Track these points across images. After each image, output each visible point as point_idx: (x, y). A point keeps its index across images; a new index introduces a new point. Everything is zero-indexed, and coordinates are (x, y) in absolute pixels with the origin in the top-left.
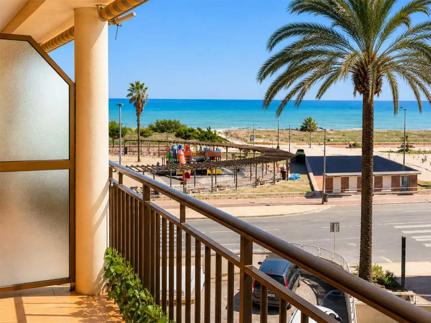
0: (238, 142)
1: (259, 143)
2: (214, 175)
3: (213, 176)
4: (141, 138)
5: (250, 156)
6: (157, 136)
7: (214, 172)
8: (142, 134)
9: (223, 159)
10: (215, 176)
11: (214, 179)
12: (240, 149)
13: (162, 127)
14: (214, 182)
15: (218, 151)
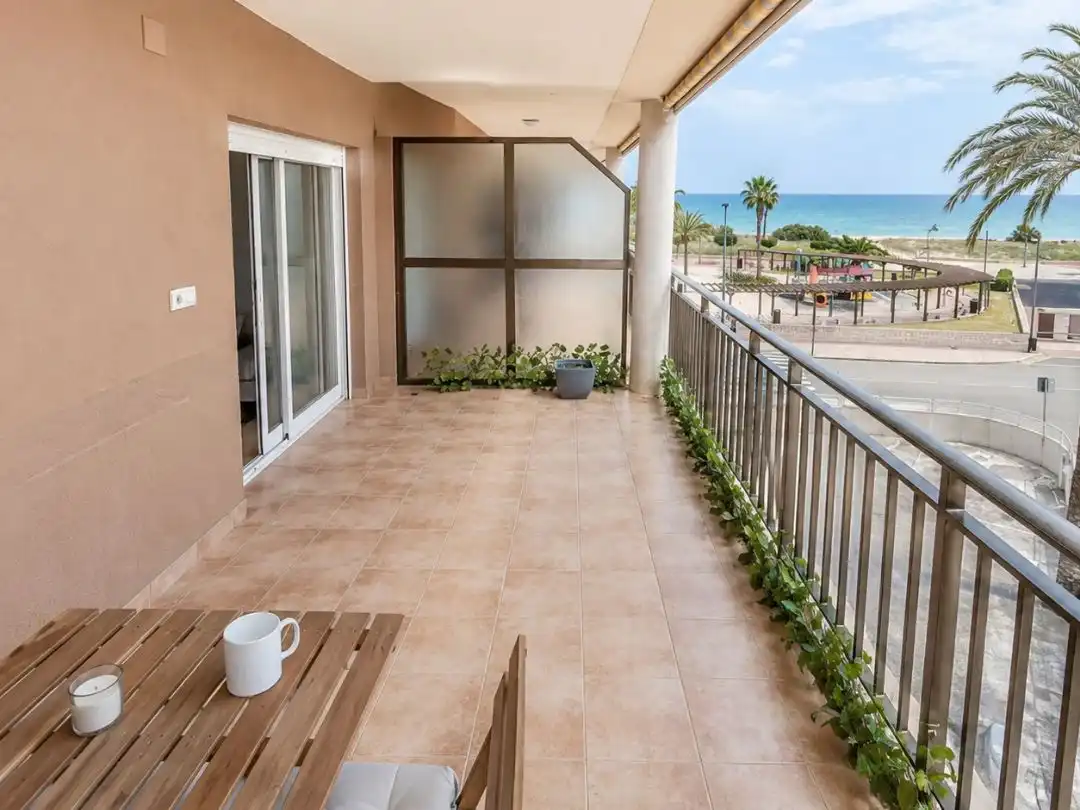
0: (904, 256)
1: (938, 258)
2: (859, 300)
4: (763, 248)
5: (919, 276)
6: (781, 245)
7: (860, 297)
8: (765, 243)
10: (861, 302)
12: (904, 266)
13: (797, 234)
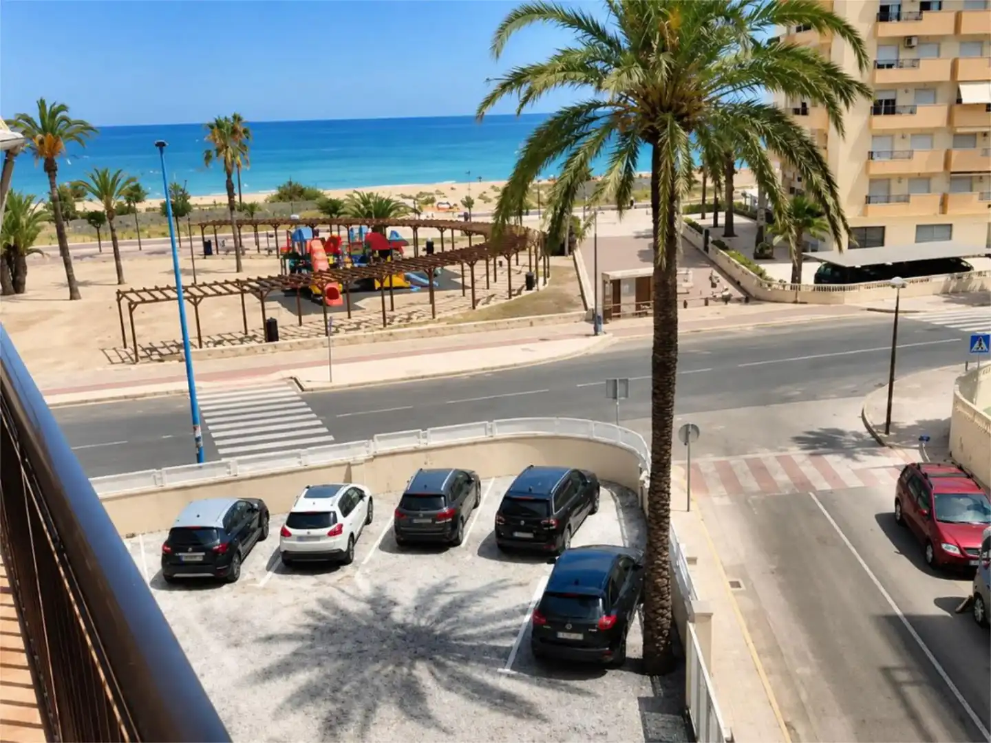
2: (387, 289)
3: (386, 292)
7: (386, 284)
9: (408, 252)
10: (388, 292)
11: (387, 298)
14: (388, 306)
15: (395, 238)
